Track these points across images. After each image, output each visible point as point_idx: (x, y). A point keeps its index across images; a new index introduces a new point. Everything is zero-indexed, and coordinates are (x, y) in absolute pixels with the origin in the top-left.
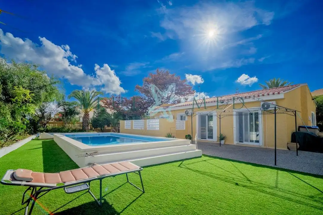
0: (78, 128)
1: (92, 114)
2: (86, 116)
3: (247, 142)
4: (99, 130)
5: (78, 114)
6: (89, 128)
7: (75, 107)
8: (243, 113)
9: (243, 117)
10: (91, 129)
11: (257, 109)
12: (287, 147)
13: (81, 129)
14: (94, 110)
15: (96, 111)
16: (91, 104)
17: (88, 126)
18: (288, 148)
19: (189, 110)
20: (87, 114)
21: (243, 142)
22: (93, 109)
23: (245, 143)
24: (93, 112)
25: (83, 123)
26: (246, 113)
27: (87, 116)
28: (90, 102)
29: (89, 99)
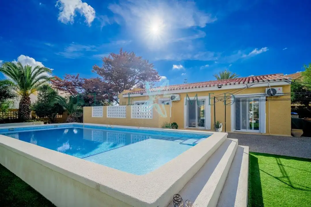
0: (11, 117)
1: (34, 97)
2: (24, 100)
3: (245, 130)
4: (46, 119)
5: (11, 97)
6: (31, 116)
7: (6, 87)
8: (241, 100)
9: (241, 103)
10: (34, 118)
11: (259, 96)
12: (290, 134)
13: (17, 118)
14: (39, 92)
15: (42, 94)
16: (33, 84)
17: (28, 114)
18: (292, 135)
19: (175, 95)
20: (26, 98)
21: (240, 130)
22: (37, 90)
23: (242, 130)
24: (37, 94)
25: (20, 110)
26: (243, 99)
27: (26, 100)
28: (31, 81)
29: (29, 77)
